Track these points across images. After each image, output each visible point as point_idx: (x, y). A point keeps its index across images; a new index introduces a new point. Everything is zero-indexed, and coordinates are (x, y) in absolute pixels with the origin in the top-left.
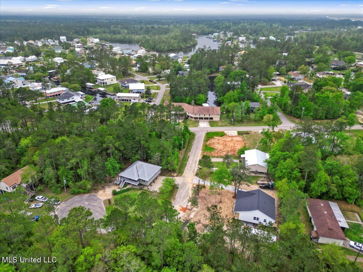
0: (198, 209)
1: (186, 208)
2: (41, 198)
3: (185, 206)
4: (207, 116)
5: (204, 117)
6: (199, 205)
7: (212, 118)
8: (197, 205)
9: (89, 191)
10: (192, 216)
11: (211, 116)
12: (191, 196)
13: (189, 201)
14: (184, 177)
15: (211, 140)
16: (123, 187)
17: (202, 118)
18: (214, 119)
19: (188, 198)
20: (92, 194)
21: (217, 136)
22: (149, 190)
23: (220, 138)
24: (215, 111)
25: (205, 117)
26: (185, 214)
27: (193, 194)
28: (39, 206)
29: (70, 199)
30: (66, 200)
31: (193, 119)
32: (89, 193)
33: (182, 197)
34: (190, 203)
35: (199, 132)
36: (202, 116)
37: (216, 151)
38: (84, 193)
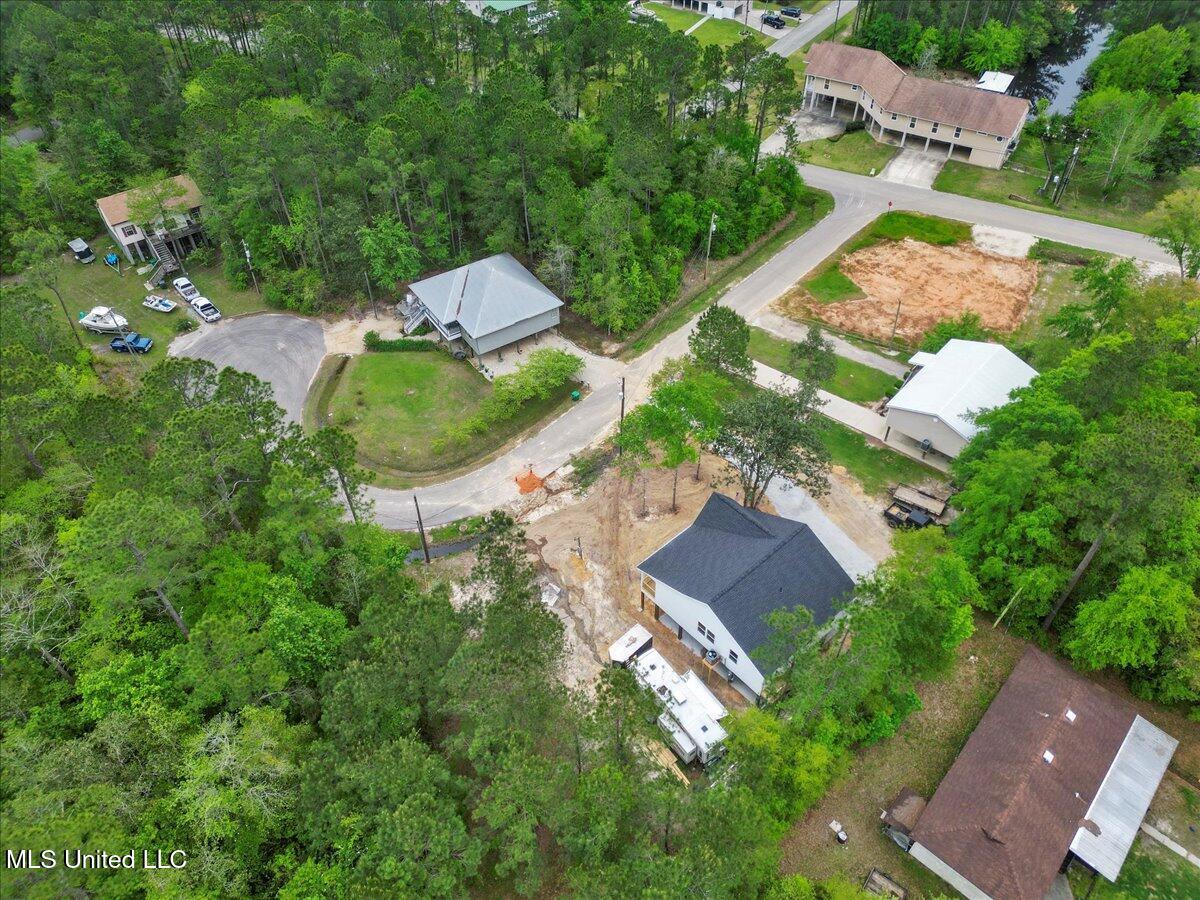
0: (576, 503)
1: (543, 480)
2: (183, 287)
3: (541, 473)
4: (945, 135)
5: (930, 135)
6: (591, 489)
7: (966, 151)
8: (586, 485)
9: (312, 311)
10: (533, 517)
11: (964, 140)
12: (594, 447)
13: (574, 461)
14: (634, 366)
15: (879, 250)
16: (415, 333)
17: (917, 140)
18: (975, 159)
19: (577, 450)
20: (318, 321)
21: (916, 239)
22: (483, 371)
23: (930, 250)
24: (992, 115)
25: (935, 137)
26: (520, 497)
27: (609, 441)
28: (164, 309)
29: (252, 315)
30: (241, 317)
31: (881, 138)
32: (310, 315)
33: (561, 438)
34: (570, 469)
35: (856, 200)
36: (923, 130)
37: (852, 305)
38: (296, 311)
